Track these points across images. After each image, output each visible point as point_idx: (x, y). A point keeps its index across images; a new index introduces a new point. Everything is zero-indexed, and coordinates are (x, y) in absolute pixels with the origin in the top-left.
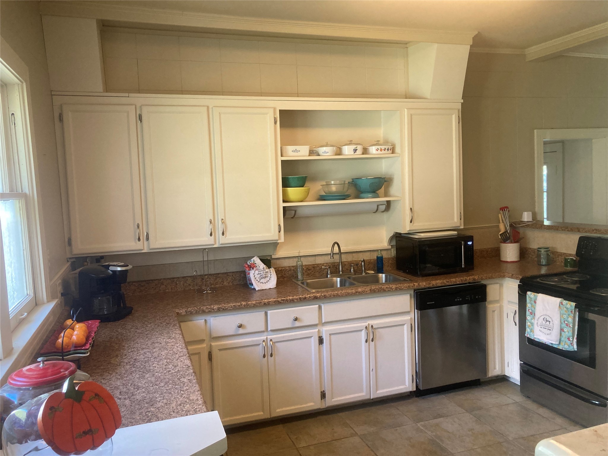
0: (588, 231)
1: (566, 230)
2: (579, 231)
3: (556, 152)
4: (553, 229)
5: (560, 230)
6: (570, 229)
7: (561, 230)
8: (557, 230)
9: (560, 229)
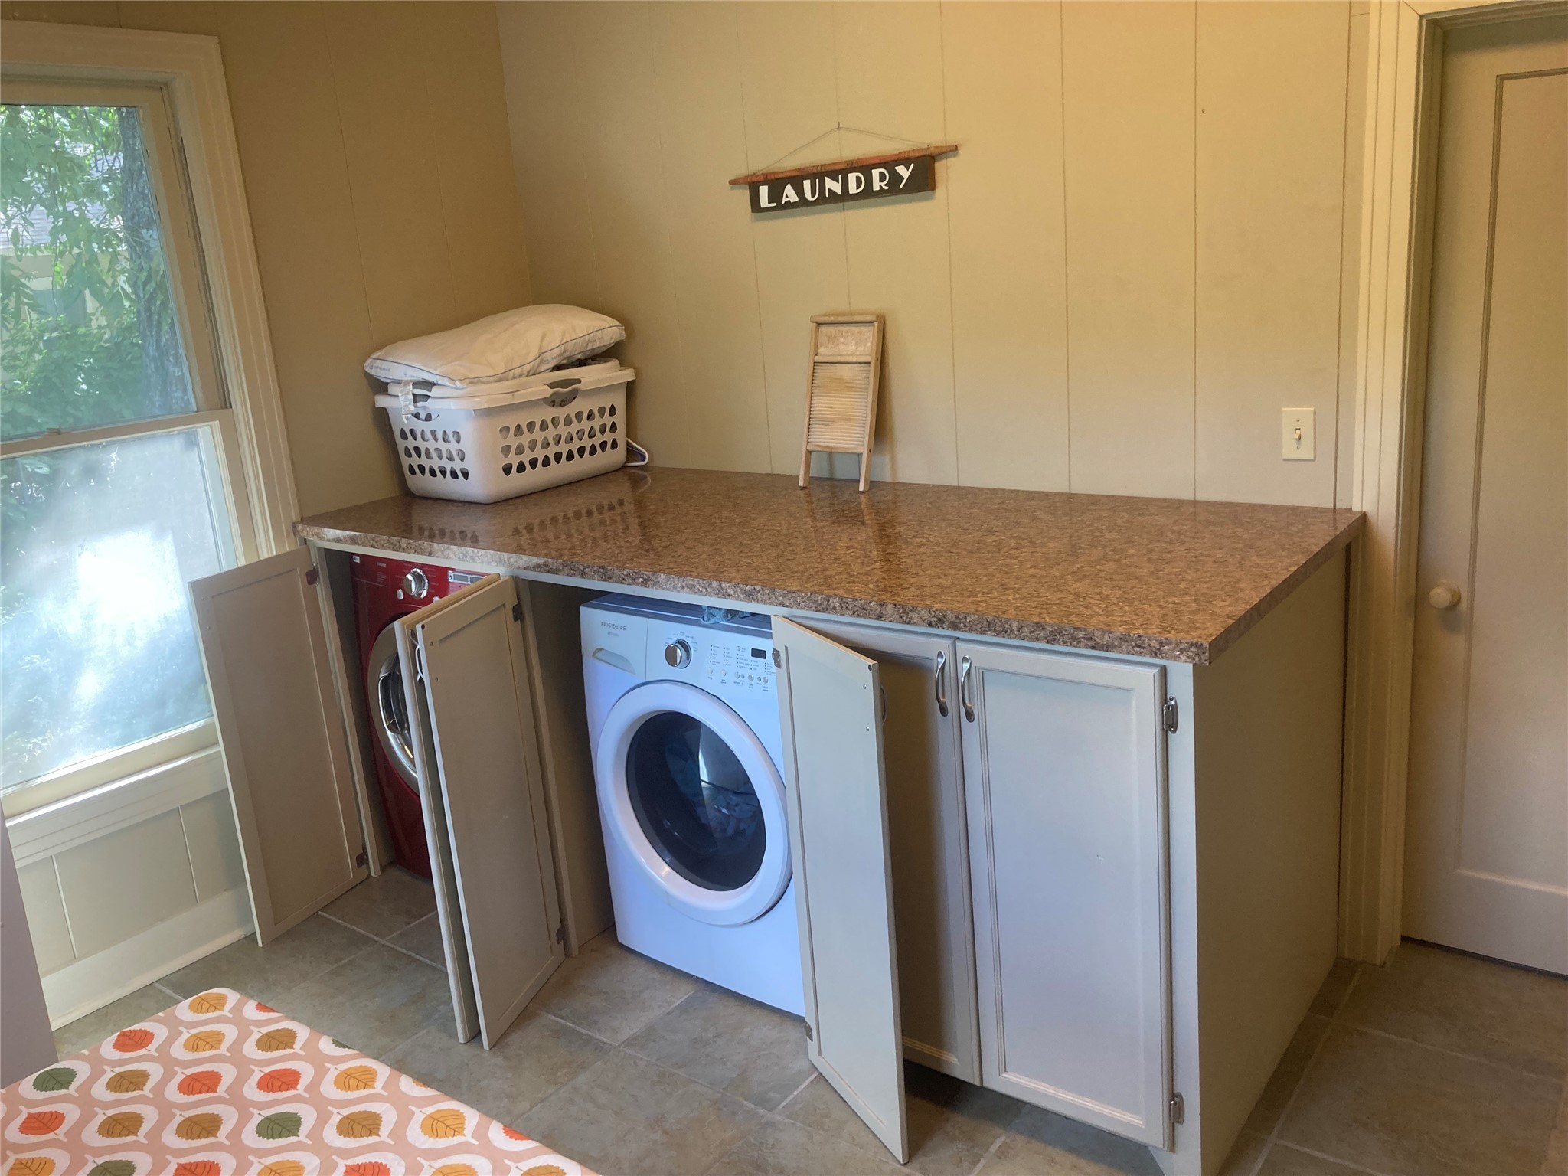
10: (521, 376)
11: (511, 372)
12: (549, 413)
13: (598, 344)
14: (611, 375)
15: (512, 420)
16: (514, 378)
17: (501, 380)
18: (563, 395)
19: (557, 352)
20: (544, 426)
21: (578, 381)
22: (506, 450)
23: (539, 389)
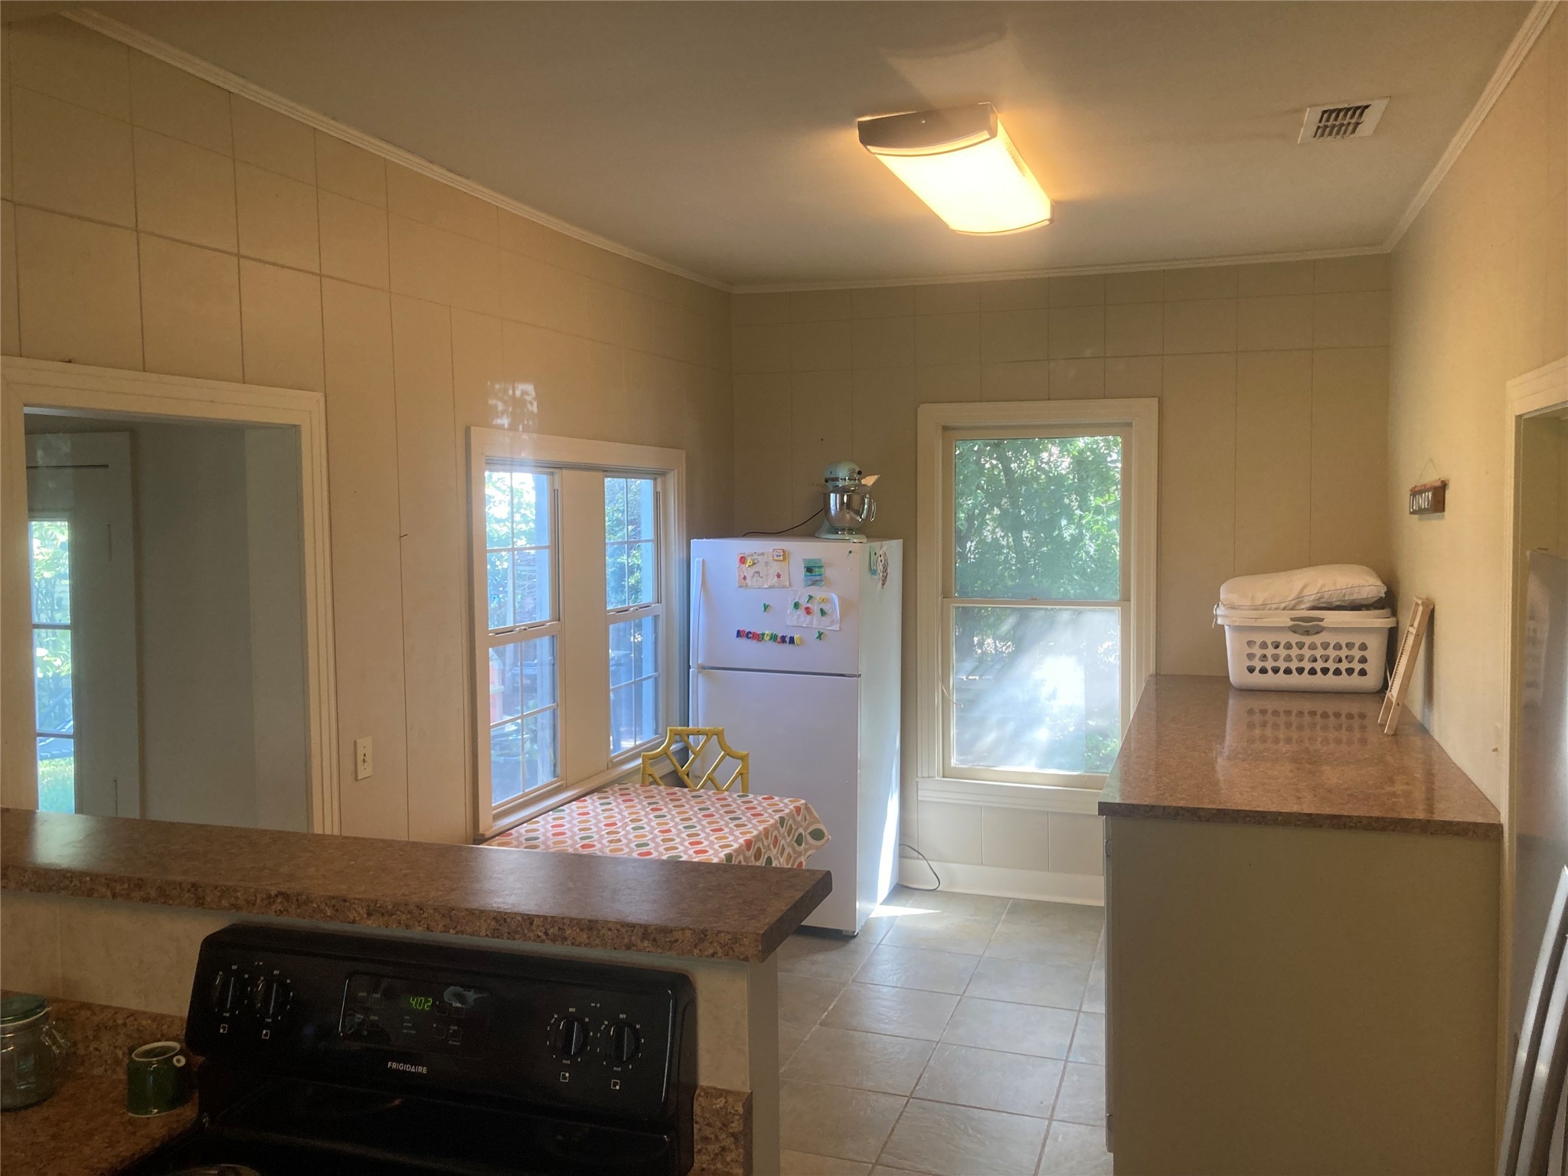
0: (247, 902)
1: (133, 894)
2: (200, 903)
3: (107, 466)
4: (66, 888)
5: (103, 897)
6: (153, 893)
7: (109, 894)
8: (90, 893)
9: (103, 890)
10: (1276, 609)
11: (1269, 606)
12: (1294, 638)
13: (1355, 596)
14: (1358, 620)
15: (1259, 638)
16: (1270, 609)
17: (1255, 610)
18: (1306, 627)
19: (1312, 598)
20: (1288, 646)
21: (1322, 620)
22: (1251, 656)
23: (1284, 619)
